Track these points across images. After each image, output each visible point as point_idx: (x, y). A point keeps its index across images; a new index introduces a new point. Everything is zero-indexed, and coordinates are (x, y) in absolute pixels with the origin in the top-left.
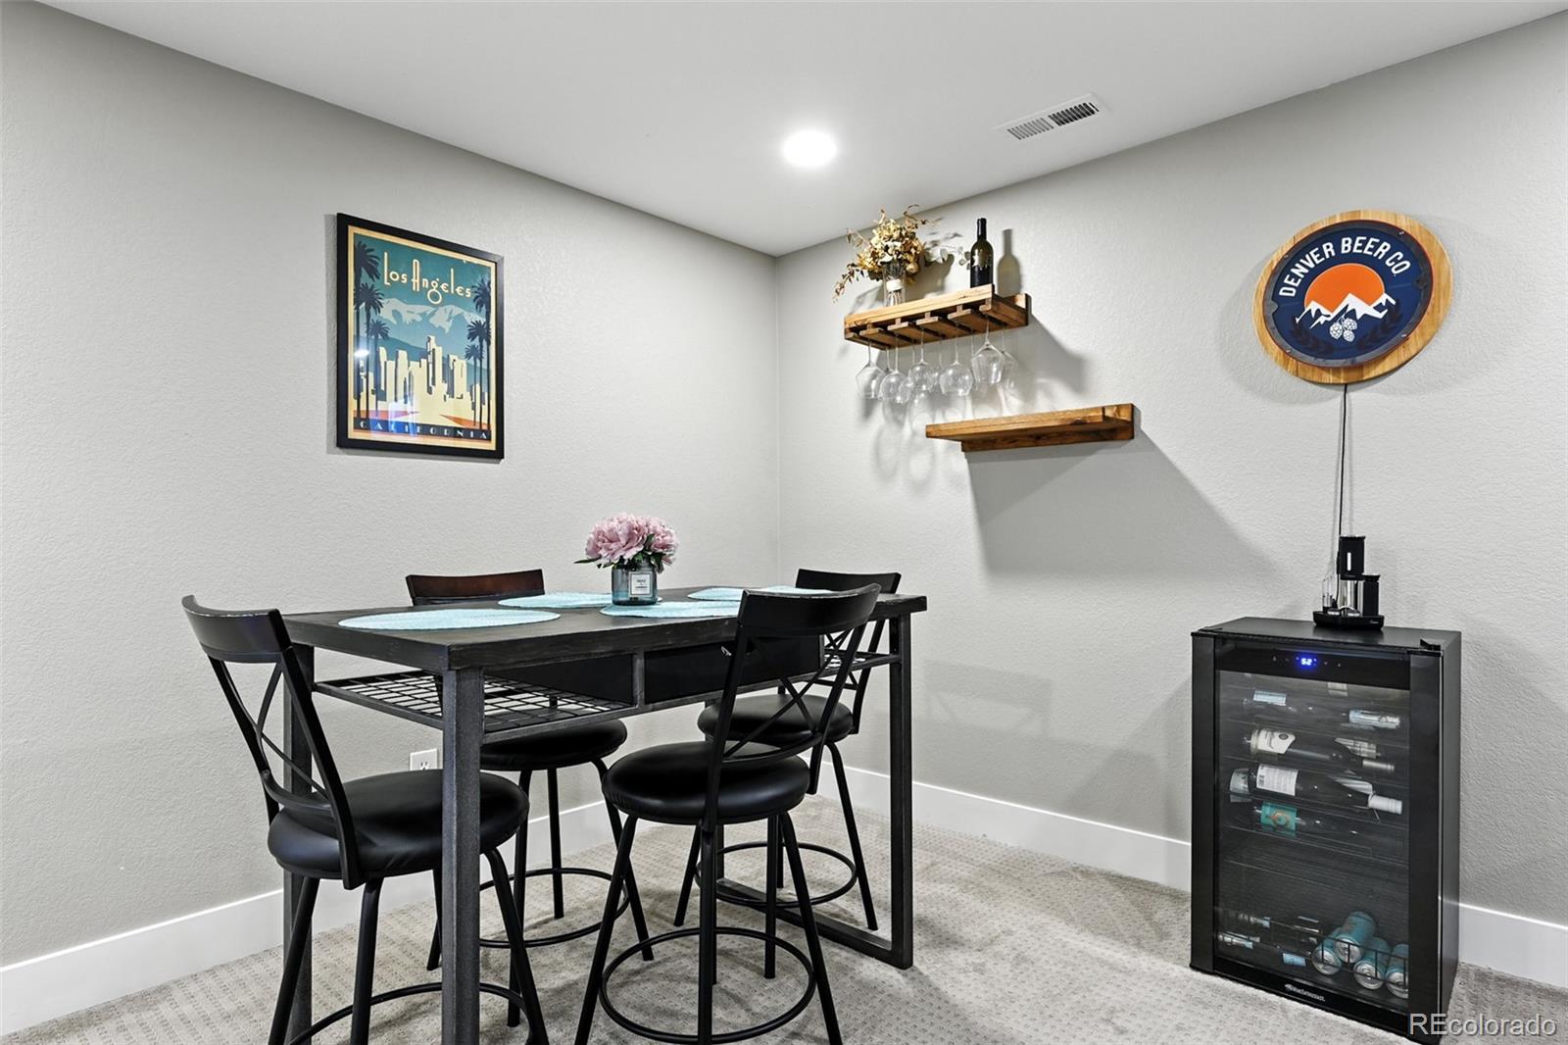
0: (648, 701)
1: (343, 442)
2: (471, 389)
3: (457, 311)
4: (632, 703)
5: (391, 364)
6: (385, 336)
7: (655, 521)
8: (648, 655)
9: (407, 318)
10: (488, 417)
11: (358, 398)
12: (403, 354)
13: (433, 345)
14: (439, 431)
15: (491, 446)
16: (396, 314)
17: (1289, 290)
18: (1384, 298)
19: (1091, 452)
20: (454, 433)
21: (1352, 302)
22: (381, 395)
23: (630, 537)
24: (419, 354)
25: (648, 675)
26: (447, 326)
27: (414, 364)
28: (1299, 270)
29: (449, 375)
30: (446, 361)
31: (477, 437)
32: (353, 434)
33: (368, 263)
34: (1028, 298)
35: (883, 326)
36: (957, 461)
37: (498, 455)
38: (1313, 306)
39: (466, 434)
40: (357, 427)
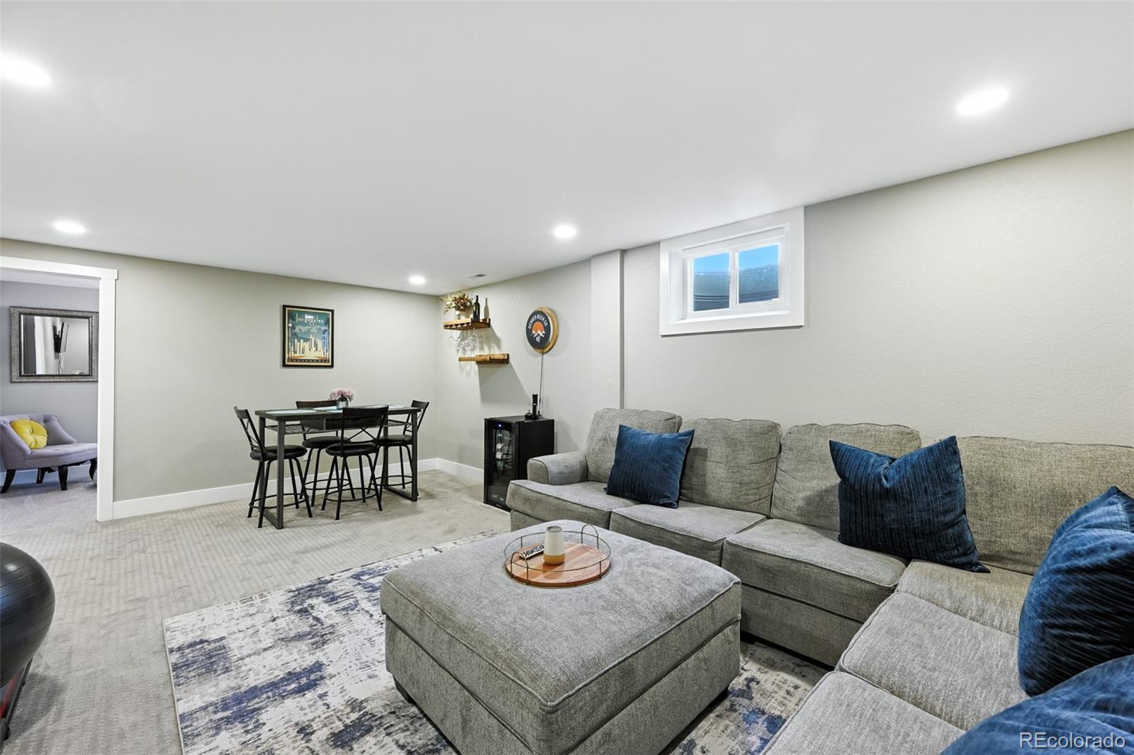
0: (327, 429)
1: (284, 365)
2: (323, 349)
3: (318, 327)
4: (323, 429)
5: (298, 344)
6: (297, 336)
7: (346, 390)
8: (327, 420)
9: (303, 331)
10: (329, 355)
11: (288, 353)
12: (302, 341)
13: (311, 337)
14: (313, 361)
15: (330, 364)
16: (300, 330)
17: (530, 327)
18: (544, 332)
19: (500, 367)
20: (317, 361)
21: (539, 332)
22: (295, 352)
23: (339, 394)
24: (306, 340)
25: (326, 424)
26: (316, 332)
27: (305, 343)
28: (531, 322)
29: (316, 345)
30: (315, 342)
31: (325, 361)
32: (287, 363)
33: (292, 317)
34: (489, 319)
35: (462, 324)
36: (476, 367)
37: (332, 366)
38: (533, 332)
39: (322, 361)
40: (288, 361)
